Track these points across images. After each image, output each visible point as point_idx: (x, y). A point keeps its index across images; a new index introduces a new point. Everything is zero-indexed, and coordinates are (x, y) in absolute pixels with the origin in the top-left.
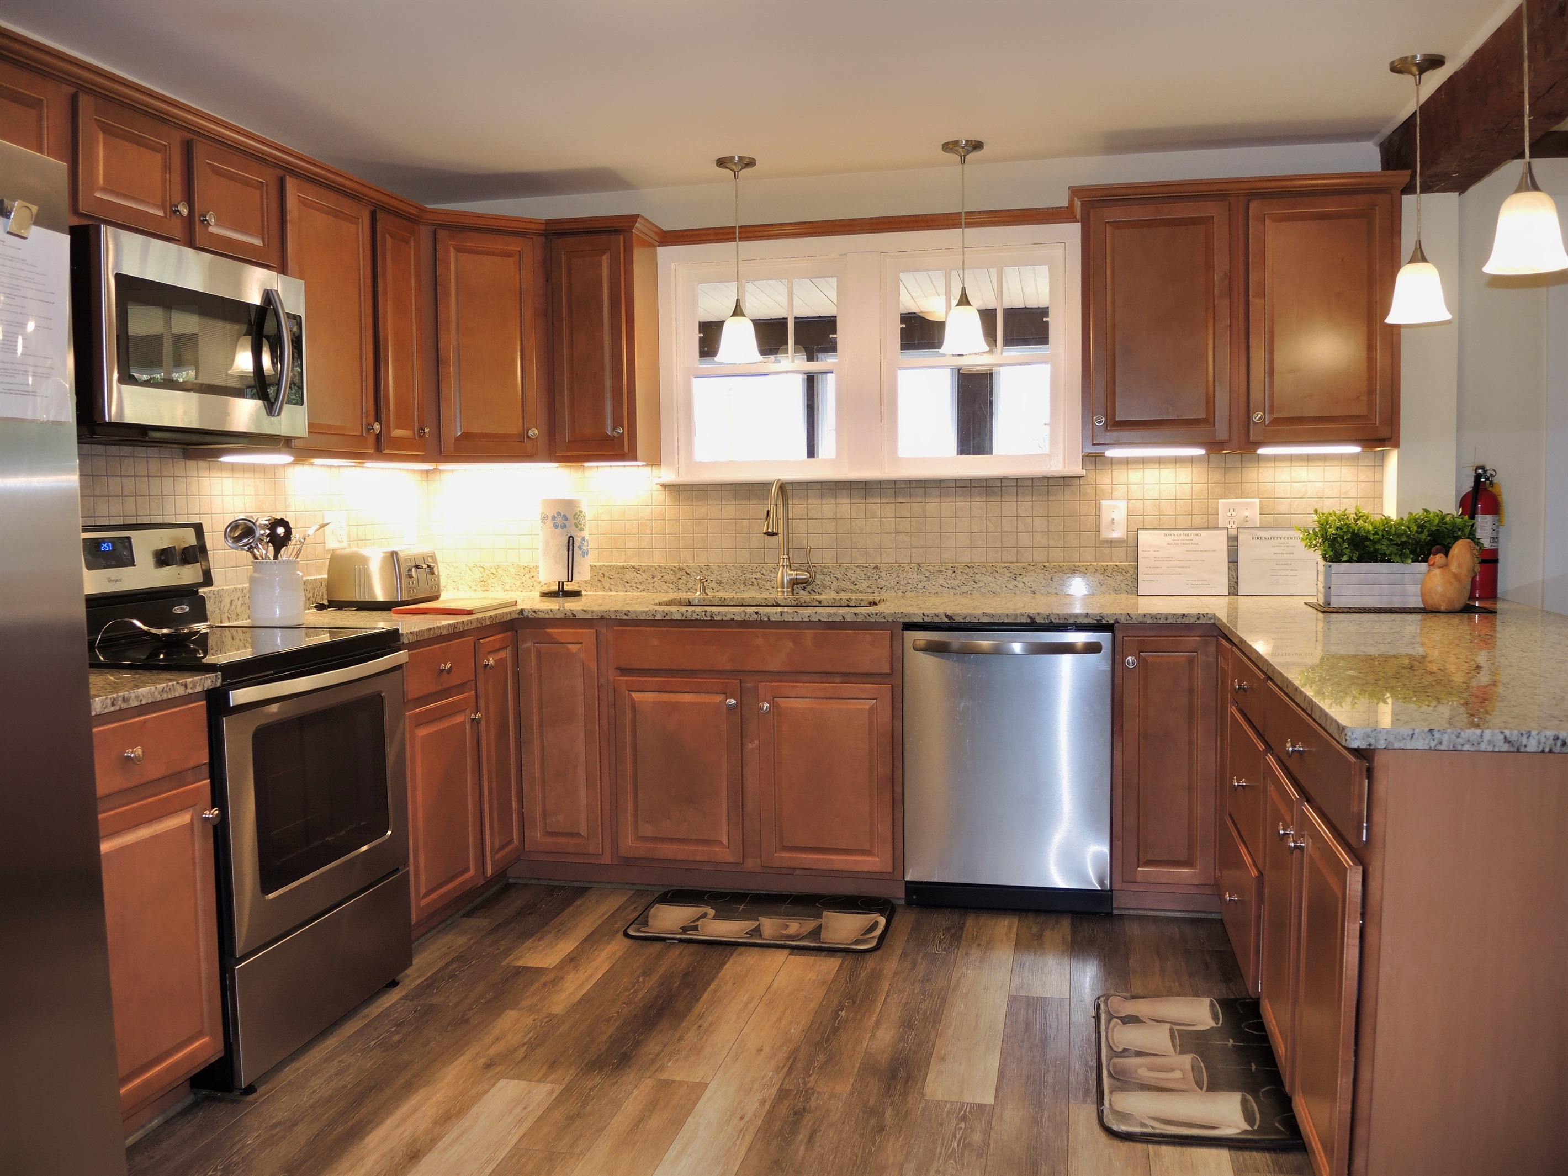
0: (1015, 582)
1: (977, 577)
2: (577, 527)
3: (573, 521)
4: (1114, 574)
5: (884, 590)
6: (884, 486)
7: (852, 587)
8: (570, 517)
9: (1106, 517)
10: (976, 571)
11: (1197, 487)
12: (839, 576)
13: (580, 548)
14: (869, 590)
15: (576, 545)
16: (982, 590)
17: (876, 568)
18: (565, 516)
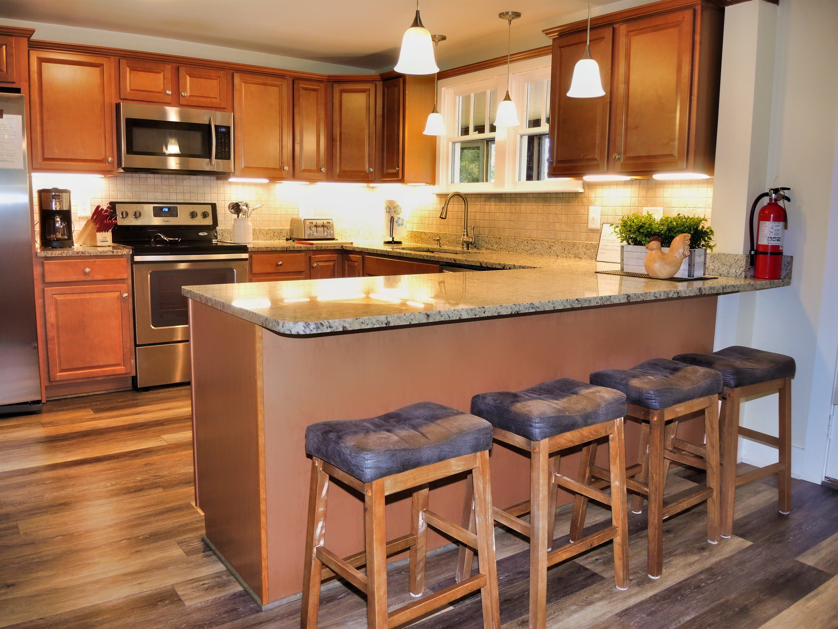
0: (550, 250)
1: (536, 246)
2: (395, 212)
3: (393, 210)
4: (591, 248)
5: (502, 250)
6: (507, 196)
7: (491, 247)
8: (392, 208)
9: (591, 216)
10: (536, 243)
11: (633, 199)
12: (487, 241)
13: (397, 222)
14: (497, 249)
15: (395, 221)
16: (538, 253)
17: (500, 238)
18: (390, 207)
